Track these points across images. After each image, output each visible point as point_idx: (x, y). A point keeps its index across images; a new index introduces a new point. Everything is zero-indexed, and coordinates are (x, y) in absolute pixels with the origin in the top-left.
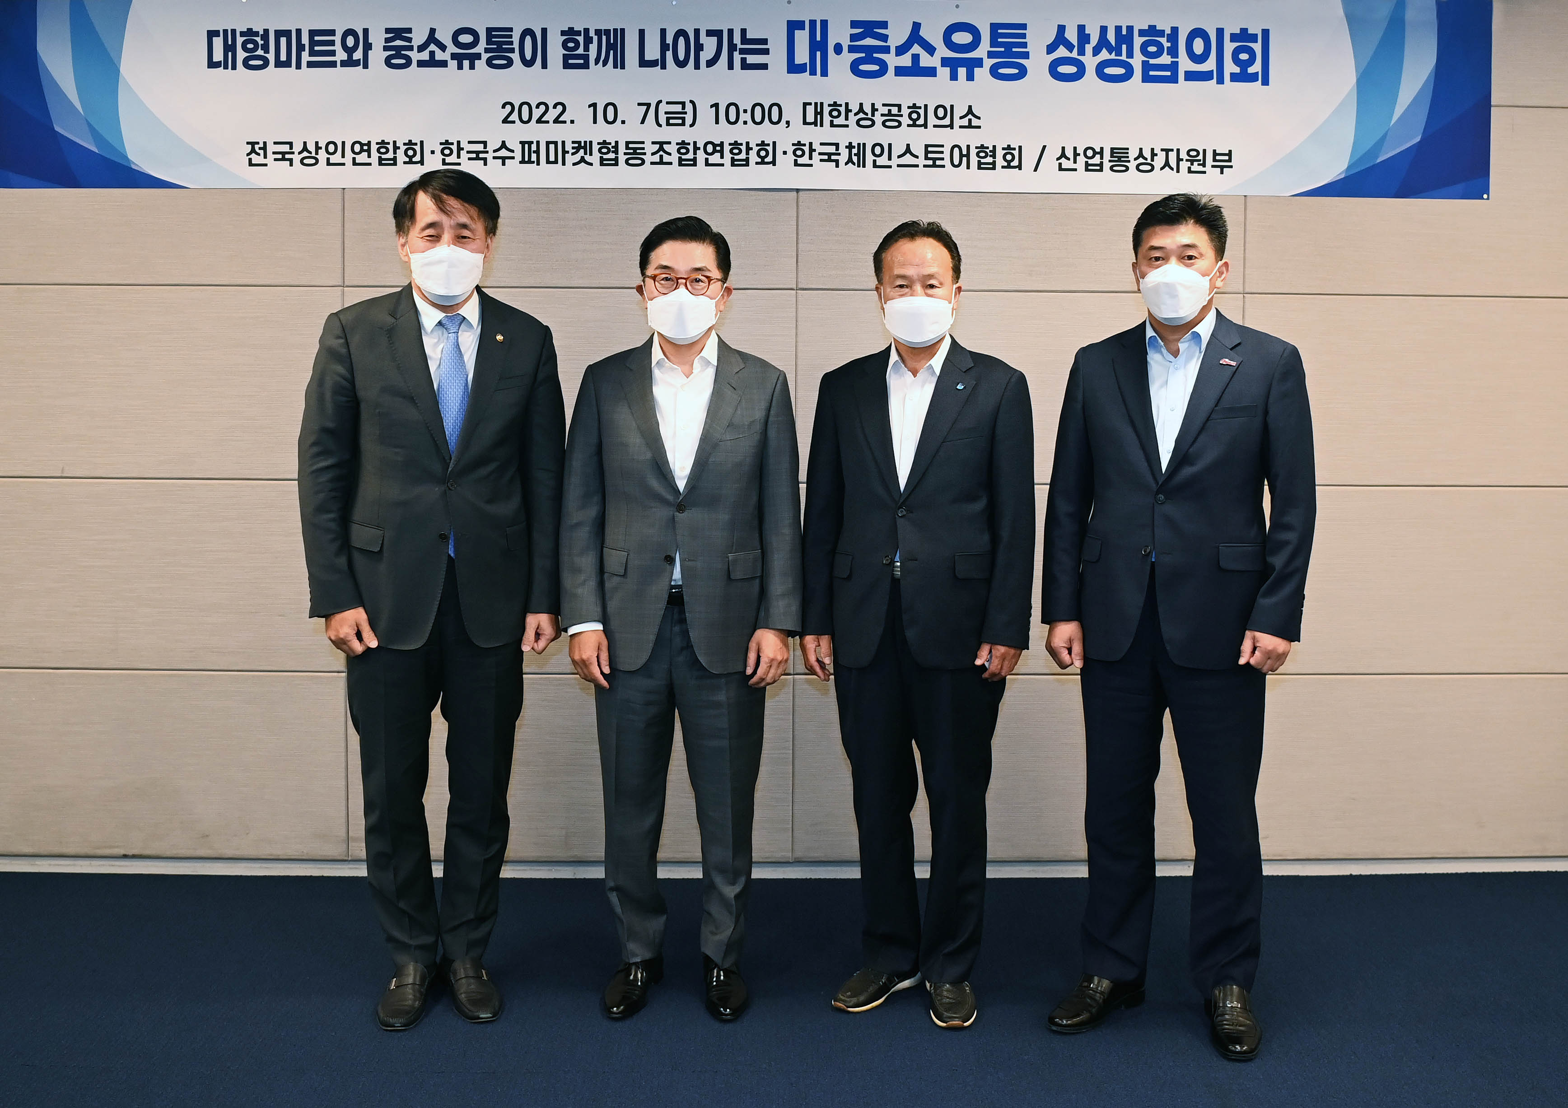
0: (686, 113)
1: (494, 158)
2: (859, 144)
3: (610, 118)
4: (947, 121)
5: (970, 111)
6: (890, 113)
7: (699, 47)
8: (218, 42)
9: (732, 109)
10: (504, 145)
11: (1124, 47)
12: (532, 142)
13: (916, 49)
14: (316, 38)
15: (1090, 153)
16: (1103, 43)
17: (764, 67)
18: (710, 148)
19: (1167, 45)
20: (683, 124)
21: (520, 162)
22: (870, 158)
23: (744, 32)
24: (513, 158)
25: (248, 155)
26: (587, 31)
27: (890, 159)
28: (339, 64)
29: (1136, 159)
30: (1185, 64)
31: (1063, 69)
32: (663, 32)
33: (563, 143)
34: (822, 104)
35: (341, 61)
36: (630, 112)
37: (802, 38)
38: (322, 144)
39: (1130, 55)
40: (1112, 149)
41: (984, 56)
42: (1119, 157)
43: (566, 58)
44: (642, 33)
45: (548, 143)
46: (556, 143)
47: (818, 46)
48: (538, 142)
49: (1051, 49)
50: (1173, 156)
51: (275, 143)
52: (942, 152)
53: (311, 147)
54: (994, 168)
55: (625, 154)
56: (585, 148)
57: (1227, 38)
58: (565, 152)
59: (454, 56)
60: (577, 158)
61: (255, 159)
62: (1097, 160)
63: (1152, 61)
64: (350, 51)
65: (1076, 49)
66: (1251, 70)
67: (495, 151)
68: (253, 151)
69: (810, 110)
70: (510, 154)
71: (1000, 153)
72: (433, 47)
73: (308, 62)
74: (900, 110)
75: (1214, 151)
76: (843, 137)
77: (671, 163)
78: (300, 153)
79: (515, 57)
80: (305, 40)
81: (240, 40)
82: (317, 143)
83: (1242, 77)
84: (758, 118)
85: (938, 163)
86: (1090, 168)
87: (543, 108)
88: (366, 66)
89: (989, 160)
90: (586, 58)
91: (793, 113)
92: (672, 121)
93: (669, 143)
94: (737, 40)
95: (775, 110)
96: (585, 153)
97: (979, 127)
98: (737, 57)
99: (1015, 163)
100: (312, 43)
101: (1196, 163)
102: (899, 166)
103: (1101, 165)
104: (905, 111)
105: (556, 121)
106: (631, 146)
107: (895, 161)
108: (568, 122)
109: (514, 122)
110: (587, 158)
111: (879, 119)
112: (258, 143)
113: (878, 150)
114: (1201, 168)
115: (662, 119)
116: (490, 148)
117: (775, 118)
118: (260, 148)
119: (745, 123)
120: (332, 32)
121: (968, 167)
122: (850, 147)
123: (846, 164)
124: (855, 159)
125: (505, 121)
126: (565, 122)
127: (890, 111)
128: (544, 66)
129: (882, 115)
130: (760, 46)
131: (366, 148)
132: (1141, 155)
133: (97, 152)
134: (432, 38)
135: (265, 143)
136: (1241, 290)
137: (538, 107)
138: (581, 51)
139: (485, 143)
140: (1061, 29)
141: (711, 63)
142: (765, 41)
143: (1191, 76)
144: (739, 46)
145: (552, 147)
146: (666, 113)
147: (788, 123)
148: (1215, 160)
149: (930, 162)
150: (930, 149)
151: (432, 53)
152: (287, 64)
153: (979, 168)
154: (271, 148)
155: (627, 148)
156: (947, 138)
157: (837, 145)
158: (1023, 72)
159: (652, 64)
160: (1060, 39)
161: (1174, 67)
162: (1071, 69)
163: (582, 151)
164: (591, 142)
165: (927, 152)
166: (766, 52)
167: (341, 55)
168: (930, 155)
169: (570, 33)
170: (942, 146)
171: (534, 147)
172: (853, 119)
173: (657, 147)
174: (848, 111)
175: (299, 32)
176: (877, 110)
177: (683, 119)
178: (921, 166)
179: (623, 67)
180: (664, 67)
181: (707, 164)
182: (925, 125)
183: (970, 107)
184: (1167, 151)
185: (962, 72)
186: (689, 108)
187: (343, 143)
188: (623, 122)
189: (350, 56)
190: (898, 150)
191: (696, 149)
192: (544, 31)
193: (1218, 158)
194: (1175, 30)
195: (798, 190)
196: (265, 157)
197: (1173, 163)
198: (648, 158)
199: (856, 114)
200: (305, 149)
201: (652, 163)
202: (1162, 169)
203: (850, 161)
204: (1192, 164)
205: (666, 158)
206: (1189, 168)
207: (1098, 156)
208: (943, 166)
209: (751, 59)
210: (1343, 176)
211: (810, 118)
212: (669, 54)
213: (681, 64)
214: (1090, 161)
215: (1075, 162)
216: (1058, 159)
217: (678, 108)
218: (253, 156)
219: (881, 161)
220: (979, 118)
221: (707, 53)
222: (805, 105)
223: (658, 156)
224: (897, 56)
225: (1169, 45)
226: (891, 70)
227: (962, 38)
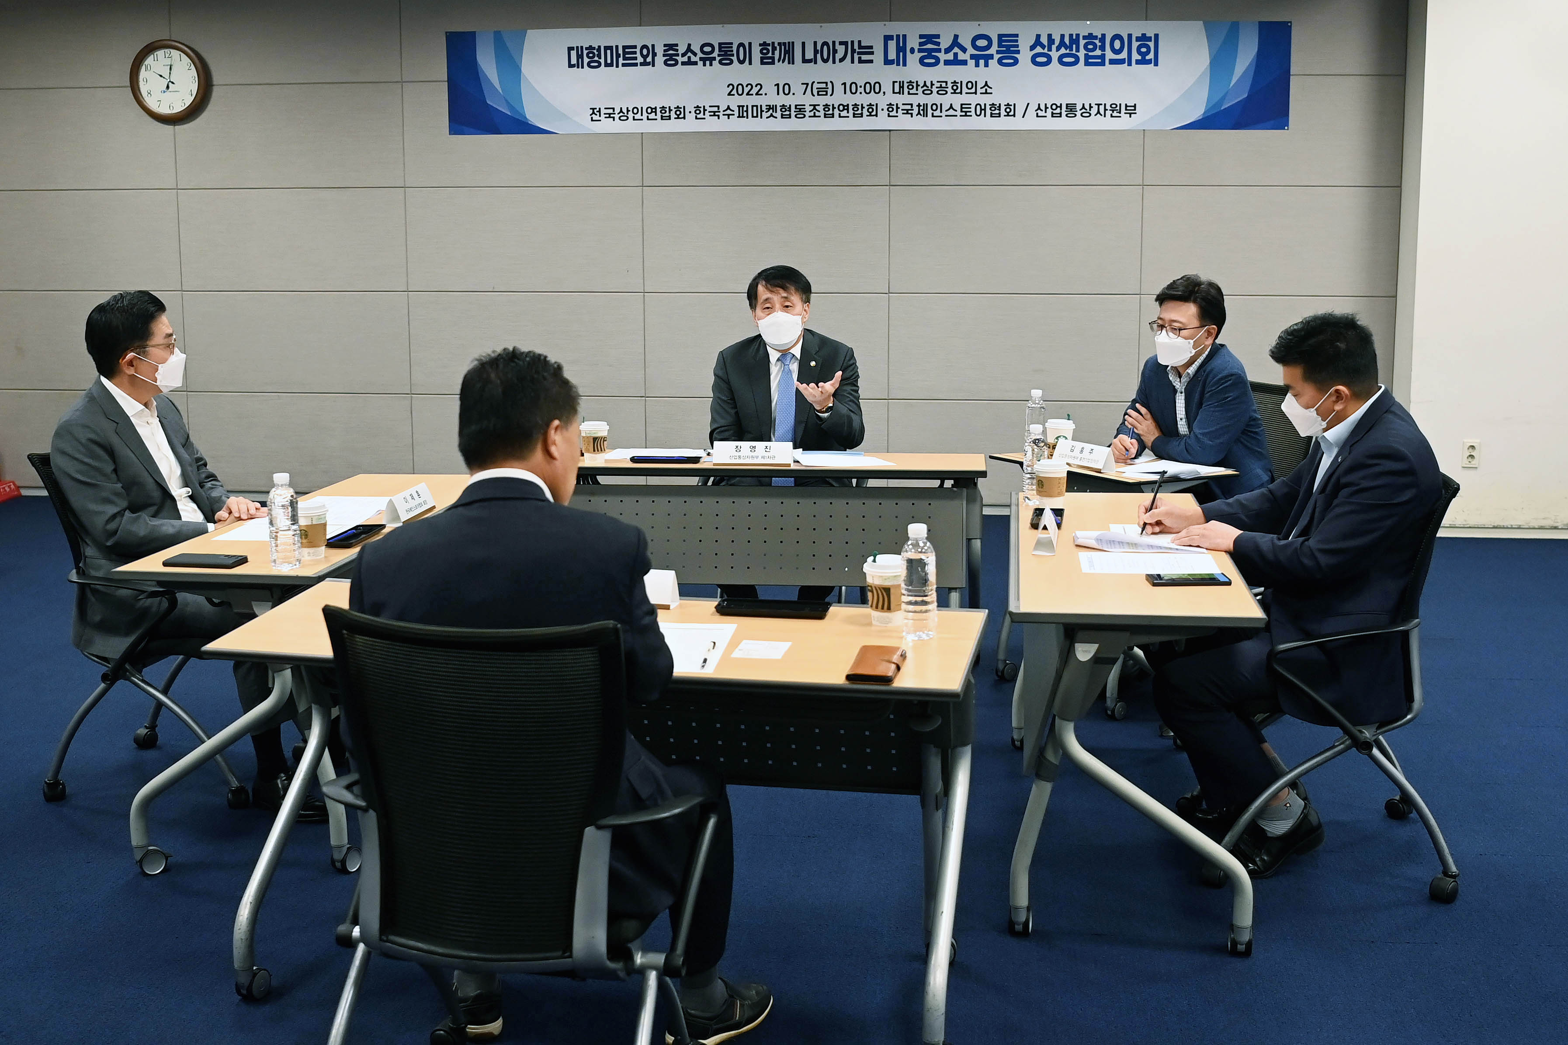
0: (828, 88)
1: (724, 115)
2: (924, 104)
3: (787, 92)
4: (973, 90)
5: (986, 84)
6: (941, 86)
7: (835, 51)
8: (574, 54)
9: (854, 86)
10: (728, 108)
11: (1074, 46)
12: (744, 106)
13: (956, 50)
14: (627, 50)
15: (1054, 107)
16: (1062, 44)
17: (871, 61)
18: (841, 108)
19: (1099, 44)
20: (826, 94)
21: (738, 117)
22: (930, 112)
23: (860, 42)
24: (734, 115)
25: (591, 115)
26: (773, 43)
27: (941, 112)
28: (639, 64)
29: (1080, 110)
30: (1109, 55)
31: (1039, 59)
32: (815, 43)
33: (761, 106)
34: (903, 82)
35: (640, 63)
36: (797, 88)
37: (892, 45)
38: (630, 109)
39: (1078, 50)
40: (1067, 104)
41: (994, 53)
42: (1071, 109)
43: (762, 59)
44: (803, 44)
45: (753, 106)
46: (757, 106)
47: (901, 49)
48: (747, 106)
49: (1032, 48)
50: (1102, 108)
51: (605, 108)
52: (970, 108)
53: (625, 111)
54: (1000, 116)
55: (795, 112)
56: (773, 109)
57: (1134, 39)
58: (762, 111)
59: (701, 59)
60: (769, 114)
61: (595, 117)
62: (1058, 111)
63: (1090, 54)
64: (645, 57)
65: (1046, 48)
66: (1148, 58)
67: (724, 111)
68: (593, 113)
69: (897, 85)
70: (732, 113)
71: (1003, 108)
72: (689, 54)
73: (622, 64)
74: (946, 85)
75: (1126, 104)
76: (915, 100)
77: (820, 117)
78: (618, 114)
79: (735, 58)
80: (620, 51)
81: (585, 52)
82: (627, 108)
83: (1143, 62)
84: (868, 90)
85: (968, 114)
86: (1054, 115)
87: (749, 87)
88: (653, 66)
89: (997, 112)
90: (773, 58)
91: (887, 87)
92: (820, 93)
93: (819, 105)
94: (856, 46)
95: (877, 85)
96: (773, 112)
97: (991, 93)
98: (856, 56)
99: (1012, 113)
100: (625, 53)
101: (1115, 112)
102: (946, 116)
103: (1061, 113)
104: (950, 85)
105: (757, 94)
106: (798, 107)
107: (944, 113)
108: (764, 94)
109: (734, 95)
110: (774, 114)
111: (935, 90)
112: (596, 109)
113: (934, 108)
114: (1118, 115)
115: (815, 92)
116: (721, 109)
117: (877, 90)
118: (597, 112)
119: (861, 93)
120: (635, 47)
121: (985, 116)
122: (919, 106)
123: (917, 115)
124: (922, 112)
125: (729, 94)
126: (762, 94)
127: (941, 85)
128: (750, 63)
129: (937, 88)
130: (868, 50)
131: (654, 110)
132: (1083, 107)
133: (510, 114)
134: (689, 49)
135: (600, 109)
136: (1141, 184)
137: (747, 86)
138: (770, 55)
139: (718, 107)
140: (1038, 36)
141: (841, 60)
142: (871, 47)
143: (1112, 62)
144: (857, 50)
145: (755, 108)
146: (817, 88)
147: (884, 93)
148: (1126, 110)
149: (964, 114)
150: (963, 106)
151: (689, 58)
152: (611, 65)
153: (991, 116)
154: (603, 111)
155: (796, 108)
156: (973, 100)
157: (912, 105)
158: (1016, 62)
159: (809, 61)
160: (1038, 42)
161: (1103, 57)
162: (1044, 59)
163: (771, 110)
164: (776, 105)
165: (962, 108)
166: (872, 53)
167: (640, 60)
168: (964, 110)
169: (764, 45)
170: (970, 104)
171: (745, 109)
172: (920, 90)
173: (812, 107)
174: (918, 85)
175: (617, 47)
176: (934, 85)
177: (827, 92)
178: (959, 116)
179: (793, 63)
180: (816, 63)
181: (840, 116)
182: (961, 93)
183: (986, 82)
184: (1099, 105)
185: (982, 62)
186: (830, 85)
187: (642, 108)
188: (794, 94)
189: (645, 60)
190: (946, 107)
191: (834, 108)
192: (750, 44)
193: (1128, 108)
194: (1104, 36)
195: (890, 131)
196: (600, 116)
197: (1102, 111)
198: (807, 114)
199: (922, 87)
200: (621, 111)
201: (810, 117)
202: (1095, 115)
203: (919, 113)
204: (1113, 112)
205: (817, 114)
206: (1111, 115)
207: (1059, 109)
208: (971, 116)
209: (864, 57)
210: (1201, 118)
211: (897, 90)
212: (819, 56)
213: (825, 61)
214: (1054, 112)
215: (1046, 112)
216: (1036, 111)
217: (824, 85)
218: (593, 116)
219: (936, 114)
220: (991, 88)
221: (839, 56)
222: (894, 82)
223: (812, 112)
224: (945, 54)
225: (1100, 44)
226: (942, 62)
227: (982, 43)
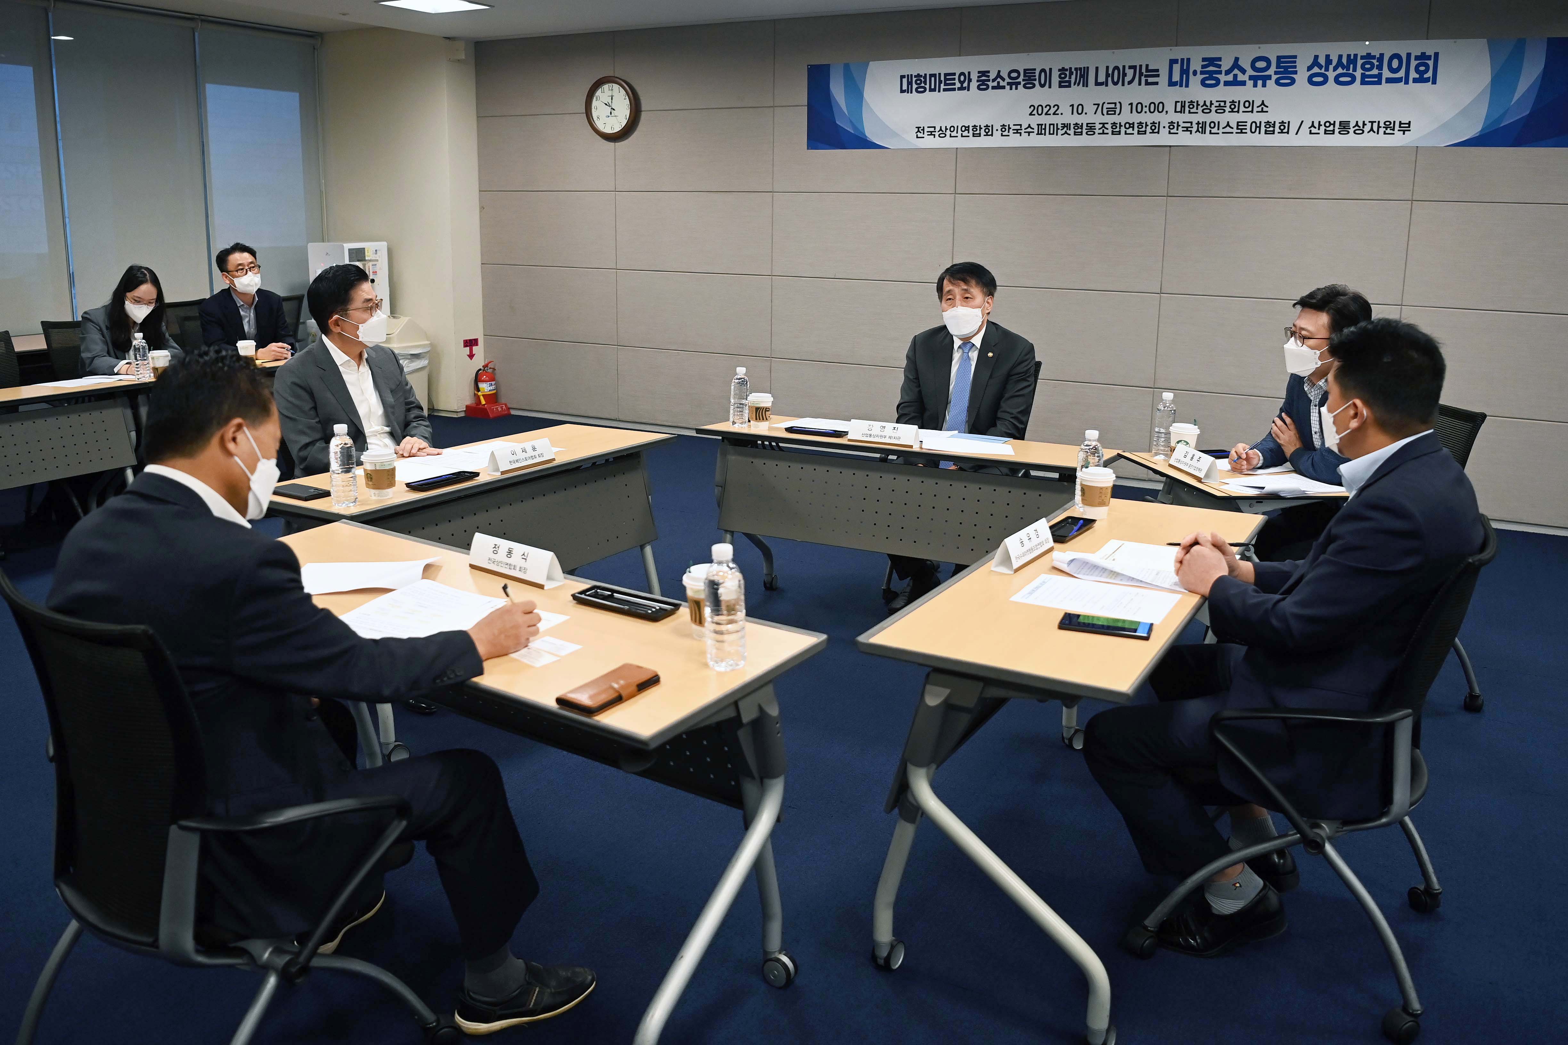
0: (1116, 108)
1: (1025, 132)
2: (1203, 122)
3: (1080, 111)
4: (1250, 109)
5: (1263, 103)
6: (1220, 106)
7: (1125, 75)
8: (905, 81)
9: (1139, 106)
10: (1029, 126)
11: (1351, 66)
12: (1043, 124)
13: (1236, 71)
14: (947, 77)
15: (1328, 124)
16: (1340, 64)
17: (1156, 83)
18: (1127, 126)
19: (1376, 63)
20: (1115, 114)
21: (1037, 134)
22: (1208, 129)
23: (1147, 66)
24: (1033, 132)
25: (916, 133)
26: (1071, 68)
27: (1218, 129)
28: (957, 89)
29: (1354, 127)
30: (1386, 73)
31: (1315, 79)
32: (1107, 68)
33: (1057, 124)
34: (1185, 102)
35: (958, 88)
36: (1090, 108)
37: (1177, 68)
38: (948, 127)
39: (1355, 70)
40: (1340, 122)
41: (1272, 74)
42: (1344, 127)
43: (1060, 82)
44: (1097, 68)
45: (1050, 125)
46: (1053, 125)
47: (1185, 72)
48: (1045, 124)
49: (1310, 68)
50: (1375, 125)
51: (928, 127)
52: (1246, 126)
53: (944, 129)
54: (1274, 133)
55: (1086, 129)
56: (1067, 127)
57: (1413, 58)
58: (1058, 129)
59: (1008, 84)
60: (1063, 131)
61: (920, 135)
62: (1331, 128)
63: (1367, 73)
64: (962, 83)
65: (1324, 68)
66: (1426, 76)
67: (1025, 129)
68: (918, 131)
69: (1179, 105)
70: (1032, 130)
71: (1277, 125)
72: (999, 80)
73: (943, 89)
74: (1225, 104)
75: (1400, 122)
76: (1195, 118)
77: (1108, 134)
78: (938, 132)
79: (1037, 83)
80: (942, 78)
81: (914, 79)
82: (946, 127)
83: (1421, 80)
84: (1152, 110)
85: (1244, 131)
86: (1327, 132)
87: (1048, 107)
88: (968, 90)
89: (1271, 129)
90: (1069, 82)
91: (1170, 107)
92: (1109, 113)
93: (1107, 123)
94: (1144, 70)
95: (1161, 105)
96: (1067, 129)
97: (1267, 112)
98: (1143, 79)
99: (1286, 130)
100: (946, 79)
101: (1389, 129)
102: (1223, 133)
103: (1334, 131)
104: (1228, 104)
105: (1054, 114)
106: (1089, 125)
107: (1221, 130)
108: (1060, 114)
109: (1034, 115)
110: (1068, 131)
111: (1213, 109)
112: (920, 127)
113: (1212, 125)
114: (1392, 132)
115: (1105, 111)
116: (1023, 128)
117: (1160, 110)
118: (922, 130)
119: (1146, 112)
120: (954, 74)
121: (1260, 133)
122: (1198, 123)
123: (1196, 132)
124: (1200, 130)
125: (1031, 114)
126: (1058, 114)
127: (1220, 104)
128: (1050, 87)
129: (1216, 107)
130: (1155, 73)
131: (967, 128)
132: (1357, 125)
133: (853, 132)
134: (999, 75)
135: (924, 127)
136: (1410, 198)
137: (1046, 107)
138: (1067, 79)
139: (1021, 125)
140: (1316, 57)
141: (1130, 83)
142: (1157, 70)
143: (1389, 80)
144: (1145, 73)
145: (1052, 126)
146: (1107, 108)
147: (1167, 112)
148: (1400, 127)
149: (1239, 131)
150: (1240, 124)
151: (999, 83)
152: (934, 90)
153: (1266, 133)
154: (926, 129)
155: (1087, 126)
156: (1249, 118)
157: (1191, 123)
158: (1293, 81)
159: (1101, 84)
160: (1316, 63)
161: (1380, 76)
162: (1320, 79)
163: (1066, 128)
164: (1070, 124)
165: (1238, 125)
166: (1158, 76)
167: (958, 85)
168: (1239, 127)
169: (1063, 70)
170: (1246, 122)
171: (1043, 127)
172: (1200, 109)
173: (1102, 125)
174: (1198, 105)
175: (940, 74)
176: (1213, 104)
177: (1115, 111)
178: (1234, 133)
179: (1087, 86)
180: (1107, 85)
181: (1126, 133)
182: (1238, 112)
183: (1263, 101)
184: (1372, 122)
185: (1260, 83)
186: (1118, 106)
187: (958, 126)
188: (1086, 114)
189: (962, 85)
190: (1223, 125)
191: (1121, 126)
192: (1051, 69)
193: (1402, 125)
194: (1382, 55)
195: (1170, 146)
196: (924, 134)
197: (1375, 129)
198: (1097, 131)
199: (1202, 107)
200: (941, 130)
201: (1099, 134)
202: (1368, 132)
203: (1198, 131)
204: (1387, 129)
205: (1106, 131)
206: (1385, 132)
207: (1332, 126)
208: (1246, 133)
209: (1150, 80)
210: (1477, 135)
211: (1179, 109)
212: (1110, 79)
213: (1115, 84)
214: (1328, 129)
215: (1319, 129)
216: (1309, 128)
217: (1113, 106)
218: (918, 133)
219: (1213, 131)
220: (1267, 107)
221: (1128, 78)
222: (1176, 102)
223: (1101, 130)
224: (1225, 75)
225: (1378, 63)
226: (1222, 83)
227: (1261, 64)
